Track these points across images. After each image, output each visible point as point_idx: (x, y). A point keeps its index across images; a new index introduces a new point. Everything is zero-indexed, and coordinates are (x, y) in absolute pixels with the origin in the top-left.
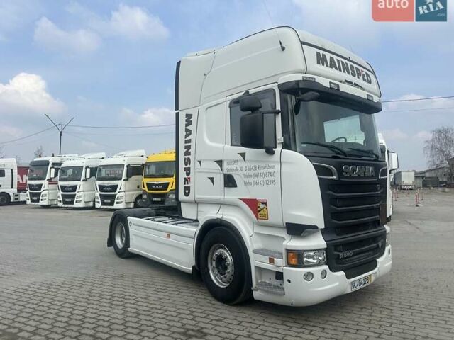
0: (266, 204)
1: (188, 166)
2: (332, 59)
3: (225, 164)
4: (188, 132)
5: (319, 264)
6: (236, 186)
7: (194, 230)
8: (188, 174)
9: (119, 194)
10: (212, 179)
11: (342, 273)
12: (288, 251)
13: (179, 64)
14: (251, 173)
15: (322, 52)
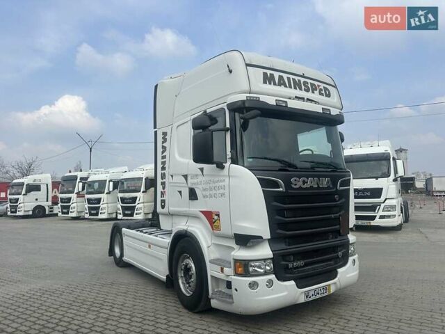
0: (218, 215)
1: (164, 180)
2: (281, 78)
3: (189, 178)
4: (164, 149)
5: (266, 273)
6: (197, 199)
7: (167, 241)
8: (164, 188)
9: (138, 205)
10: (180, 192)
11: (292, 283)
12: (236, 261)
13: (156, 87)
14: (208, 186)
15: (269, 72)
